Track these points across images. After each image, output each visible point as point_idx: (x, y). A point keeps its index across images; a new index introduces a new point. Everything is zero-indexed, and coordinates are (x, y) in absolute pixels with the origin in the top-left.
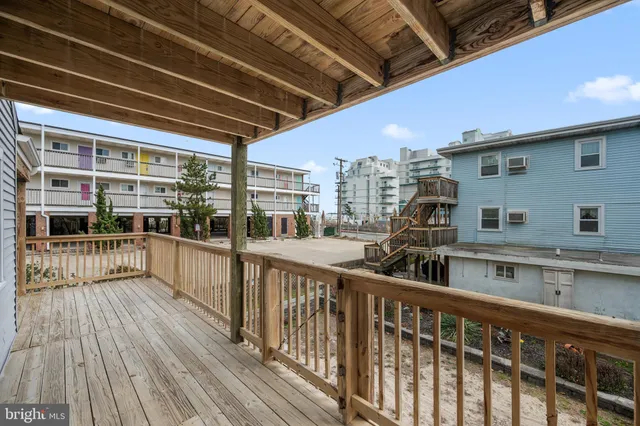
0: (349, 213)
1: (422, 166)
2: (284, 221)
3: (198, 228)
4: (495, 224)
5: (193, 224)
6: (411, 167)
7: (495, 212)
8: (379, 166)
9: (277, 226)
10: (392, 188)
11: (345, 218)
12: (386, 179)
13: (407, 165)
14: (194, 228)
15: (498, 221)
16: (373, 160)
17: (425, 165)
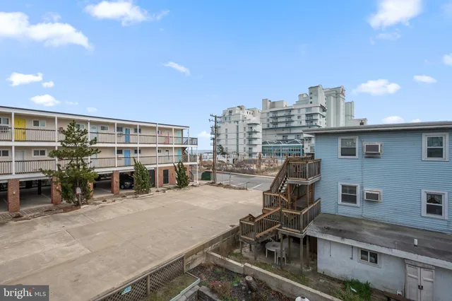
0: (223, 154)
1: (279, 115)
2: (166, 172)
3: (79, 191)
4: (353, 200)
5: (74, 188)
6: (271, 115)
7: (353, 189)
8: (246, 114)
9: (159, 177)
10: (256, 132)
11: (220, 158)
12: (252, 125)
13: (268, 113)
14: (75, 192)
15: (356, 196)
16: (241, 109)
17: (282, 114)
